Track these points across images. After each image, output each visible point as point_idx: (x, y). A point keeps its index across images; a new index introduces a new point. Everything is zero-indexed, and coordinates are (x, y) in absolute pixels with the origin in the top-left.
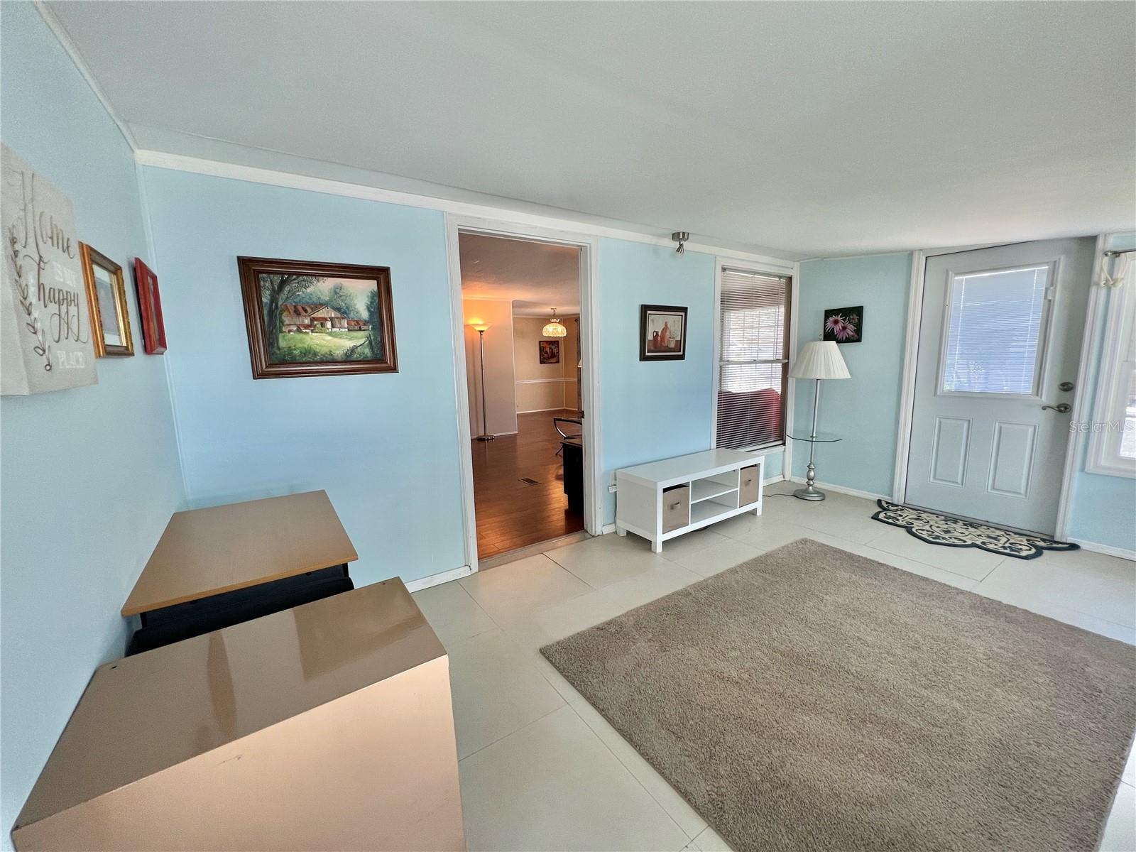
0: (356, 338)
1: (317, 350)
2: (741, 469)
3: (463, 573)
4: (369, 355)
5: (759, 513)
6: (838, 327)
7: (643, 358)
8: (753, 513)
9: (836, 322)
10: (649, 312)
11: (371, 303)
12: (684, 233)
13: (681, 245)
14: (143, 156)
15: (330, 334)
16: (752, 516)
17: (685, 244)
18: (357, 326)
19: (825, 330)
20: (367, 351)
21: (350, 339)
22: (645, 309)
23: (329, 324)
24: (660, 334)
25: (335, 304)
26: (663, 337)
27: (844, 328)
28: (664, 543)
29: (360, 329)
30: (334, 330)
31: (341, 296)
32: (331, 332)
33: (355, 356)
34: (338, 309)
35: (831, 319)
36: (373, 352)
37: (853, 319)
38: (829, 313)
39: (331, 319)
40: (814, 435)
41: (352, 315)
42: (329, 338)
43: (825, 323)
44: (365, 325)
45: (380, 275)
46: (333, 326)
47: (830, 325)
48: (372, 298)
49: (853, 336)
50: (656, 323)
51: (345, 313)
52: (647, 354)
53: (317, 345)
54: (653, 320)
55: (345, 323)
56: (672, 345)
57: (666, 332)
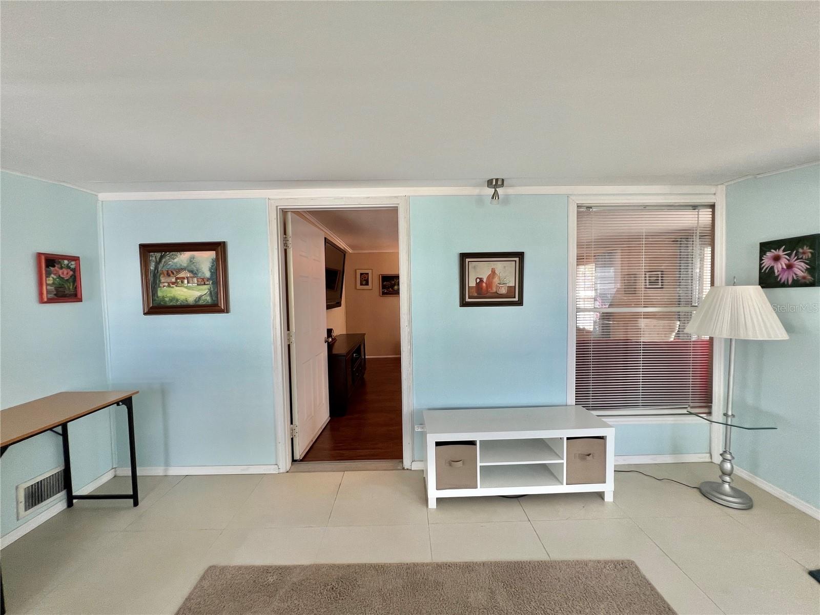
0: (202, 290)
1: (178, 298)
2: (568, 439)
3: (272, 470)
4: (209, 301)
5: (609, 498)
6: (779, 267)
7: (464, 304)
8: (600, 495)
9: (777, 259)
10: (467, 260)
11: (212, 266)
12: (497, 180)
13: (496, 190)
14: (102, 196)
15: (186, 287)
16: (600, 500)
17: (500, 190)
18: (203, 282)
19: (761, 269)
20: (208, 298)
21: (198, 291)
22: (464, 257)
23: (186, 281)
24: (485, 280)
25: (190, 268)
26: (489, 284)
27: (790, 267)
28: (439, 500)
29: (205, 284)
30: (189, 285)
31: (194, 263)
32: (187, 286)
33: (201, 302)
34: (191, 272)
35: (768, 254)
36: (212, 299)
37: (804, 253)
38: (765, 247)
39: (187, 278)
40: (730, 413)
41: (199, 275)
42: (185, 290)
43: (761, 260)
44: (207, 281)
45: (219, 248)
46: (188, 283)
47: (767, 262)
48: (213, 263)
49: (804, 278)
50: (479, 271)
51: (196, 274)
52: (468, 300)
53: (179, 295)
54: (474, 267)
55: (195, 280)
56: (503, 291)
57: (493, 278)
